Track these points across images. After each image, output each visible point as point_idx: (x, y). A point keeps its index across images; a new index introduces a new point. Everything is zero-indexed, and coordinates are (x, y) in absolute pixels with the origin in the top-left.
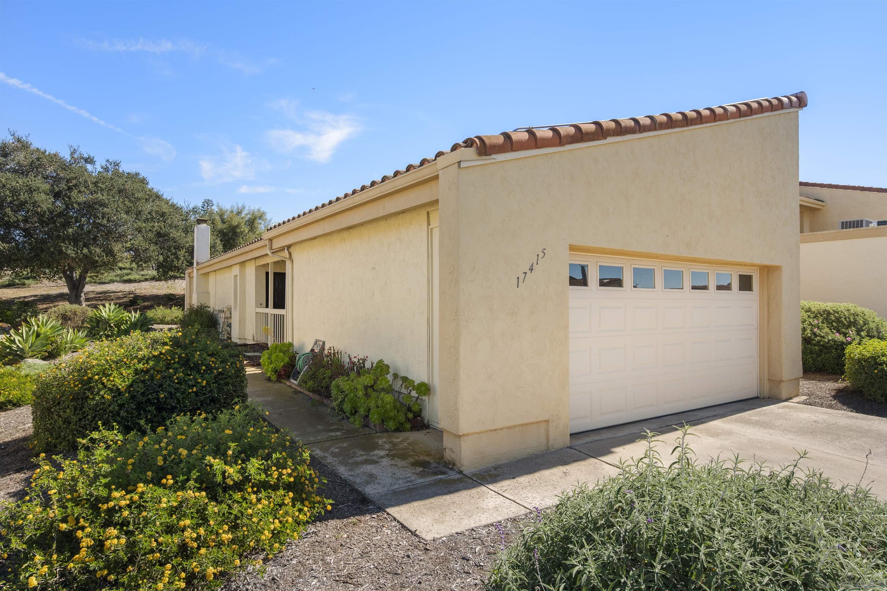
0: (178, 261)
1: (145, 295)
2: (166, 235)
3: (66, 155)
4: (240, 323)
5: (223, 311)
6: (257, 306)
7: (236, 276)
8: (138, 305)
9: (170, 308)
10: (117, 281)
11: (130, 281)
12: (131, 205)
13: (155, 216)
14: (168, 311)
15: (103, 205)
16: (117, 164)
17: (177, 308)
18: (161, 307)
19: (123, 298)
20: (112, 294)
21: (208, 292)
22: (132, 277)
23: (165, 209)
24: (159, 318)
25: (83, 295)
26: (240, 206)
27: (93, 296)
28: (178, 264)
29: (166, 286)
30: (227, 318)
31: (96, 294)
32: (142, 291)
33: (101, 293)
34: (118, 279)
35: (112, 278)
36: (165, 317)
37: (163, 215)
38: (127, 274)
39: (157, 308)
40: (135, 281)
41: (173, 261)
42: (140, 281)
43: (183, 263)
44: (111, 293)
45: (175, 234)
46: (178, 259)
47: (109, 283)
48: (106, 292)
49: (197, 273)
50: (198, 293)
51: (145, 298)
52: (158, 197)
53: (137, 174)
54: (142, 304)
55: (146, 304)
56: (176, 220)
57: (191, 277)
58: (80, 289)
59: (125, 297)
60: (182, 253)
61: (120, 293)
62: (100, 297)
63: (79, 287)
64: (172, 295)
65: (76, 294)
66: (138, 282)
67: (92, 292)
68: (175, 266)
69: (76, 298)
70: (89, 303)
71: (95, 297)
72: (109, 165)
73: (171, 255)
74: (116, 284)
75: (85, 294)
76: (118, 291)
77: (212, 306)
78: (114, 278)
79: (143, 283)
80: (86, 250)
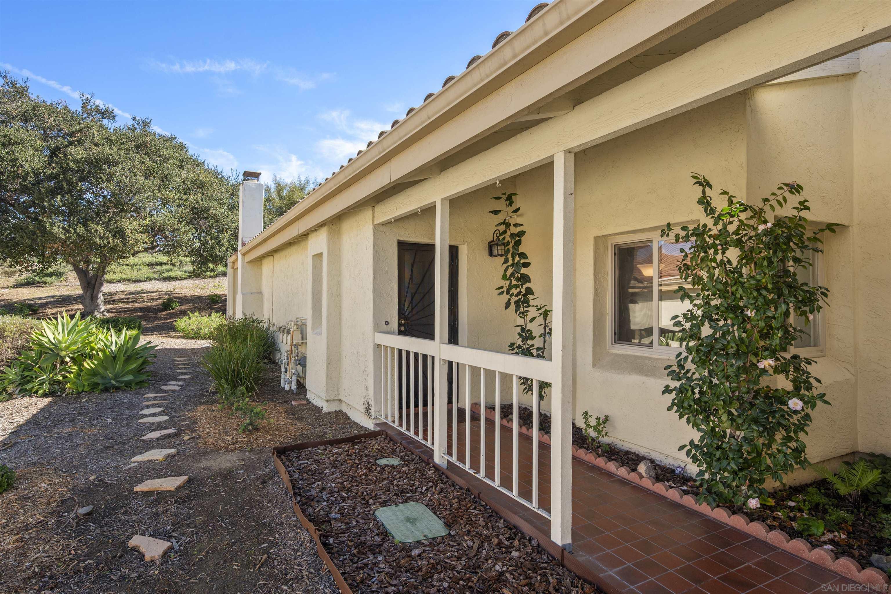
0: (221, 248)
1: (185, 296)
2: (206, 210)
3: (76, 107)
4: (328, 364)
5: (289, 332)
6: (377, 329)
7: (319, 256)
8: (173, 309)
9: (210, 316)
10: (155, 279)
11: (169, 279)
12: (154, 165)
13: (190, 186)
14: (205, 319)
15: (111, 163)
16: (146, 124)
17: (218, 315)
18: (197, 313)
19: (157, 299)
20: (145, 295)
21: (261, 293)
22: (172, 274)
23: (204, 177)
24: (192, 330)
25: (100, 295)
26: (303, 181)
27: (120, 296)
28: (220, 252)
29: (212, 285)
30: (296, 346)
31: (126, 294)
32: (182, 291)
33: (133, 294)
34: (156, 276)
35: (149, 275)
36: (201, 329)
37: (202, 185)
38: (168, 271)
39: (191, 315)
40: (176, 279)
41: (213, 248)
42: (182, 279)
43: (227, 251)
44: (144, 293)
45: (216, 210)
46: (220, 245)
47: (145, 281)
48: (138, 293)
49: (243, 259)
50: (243, 294)
51: (182, 300)
52: (198, 164)
53: (173, 138)
54: (179, 308)
55: (183, 307)
56: (219, 191)
57: (235, 269)
58: (96, 289)
59: (159, 299)
60: (225, 237)
61: (155, 294)
62: (129, 298)
63: (95, 285)
64: (216, 295)
65: (92, 295)
66: (179, 280)
67: (123, 291)
68: (216, 254)
69: (92, 300)
70: (109, 307)
71: (123, 299)
72: (136, 126)
73: (211, 239)
74: (153, 282)
75: (103, 295)
76: (153, 290)
77: (266, 317)
78: (152, 276)
79: (185, 281)
80: (82, 229)
